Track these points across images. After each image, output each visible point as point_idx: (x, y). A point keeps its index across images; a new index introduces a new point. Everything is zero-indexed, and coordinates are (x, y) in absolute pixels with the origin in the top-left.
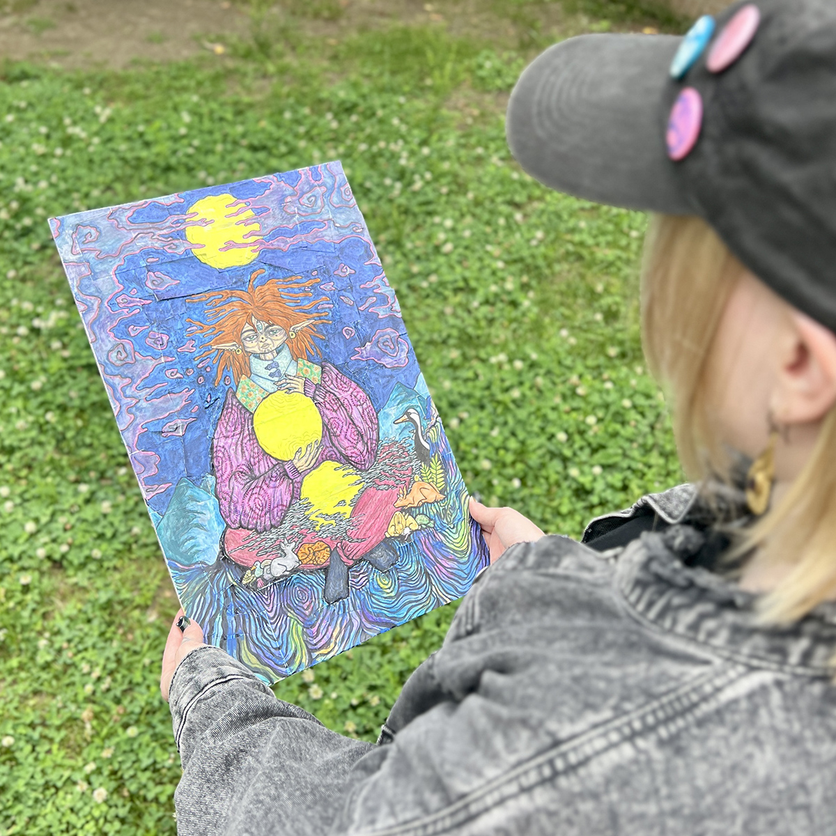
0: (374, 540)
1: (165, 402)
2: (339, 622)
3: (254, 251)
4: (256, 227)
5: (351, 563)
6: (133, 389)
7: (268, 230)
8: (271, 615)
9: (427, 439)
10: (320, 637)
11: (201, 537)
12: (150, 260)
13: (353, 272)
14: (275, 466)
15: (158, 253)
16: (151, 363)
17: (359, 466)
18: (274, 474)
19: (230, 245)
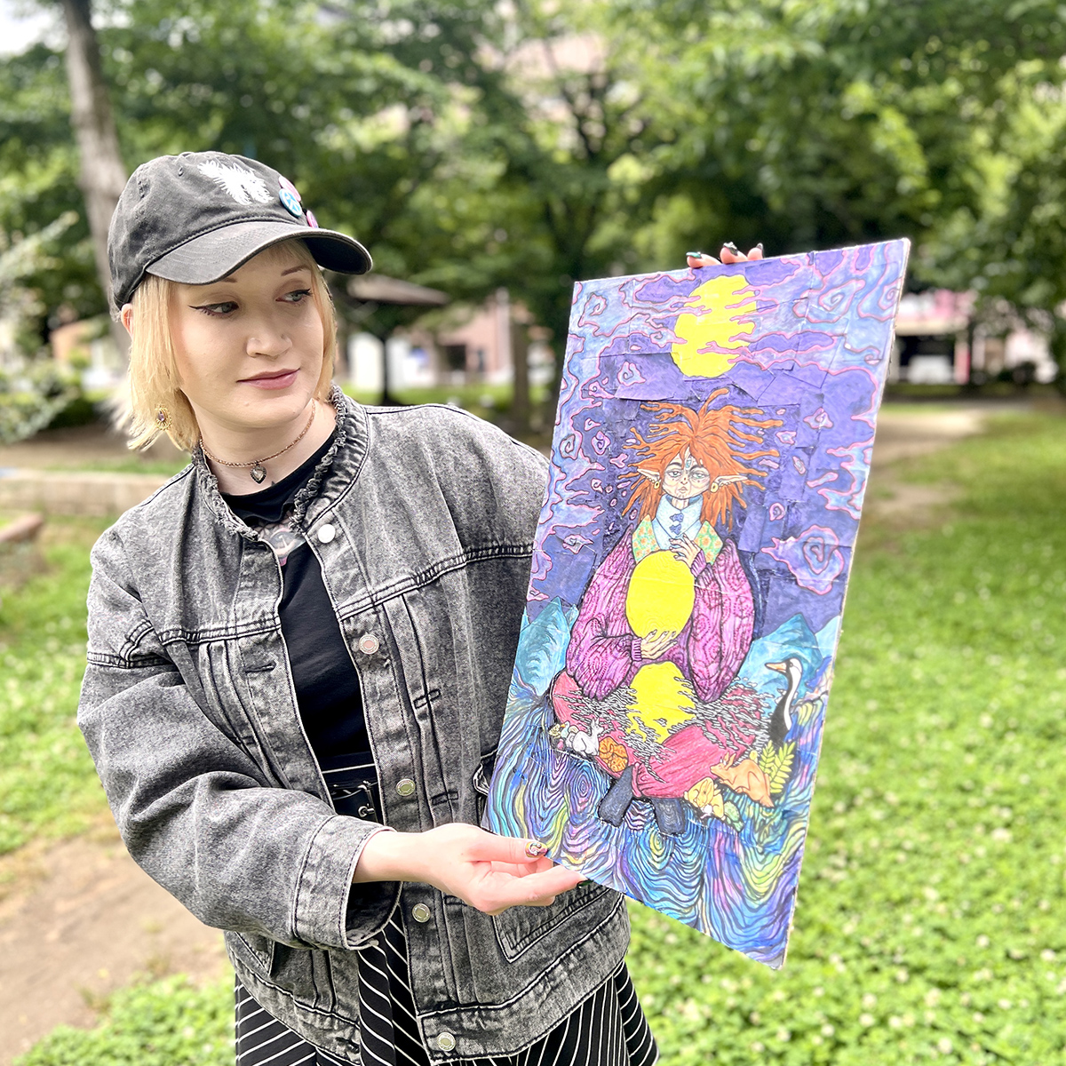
0: (670, 790)
1: (579, 512)
2: (598, 844)
3: (730, 361)
4: (749, 328)
5: (638, 795)
6: (563, 487)
7: (761, 334)
8: (554, 783)
9: (794, 715)
10: (575, 842)
11: (544, 664)
12: (634, 348)
13: (830, 424)
14: (626, 634)
15: (643, 341)
16: (587, 465)
17: (699, 693)
18: (621, 644)
19: (712, 347)
